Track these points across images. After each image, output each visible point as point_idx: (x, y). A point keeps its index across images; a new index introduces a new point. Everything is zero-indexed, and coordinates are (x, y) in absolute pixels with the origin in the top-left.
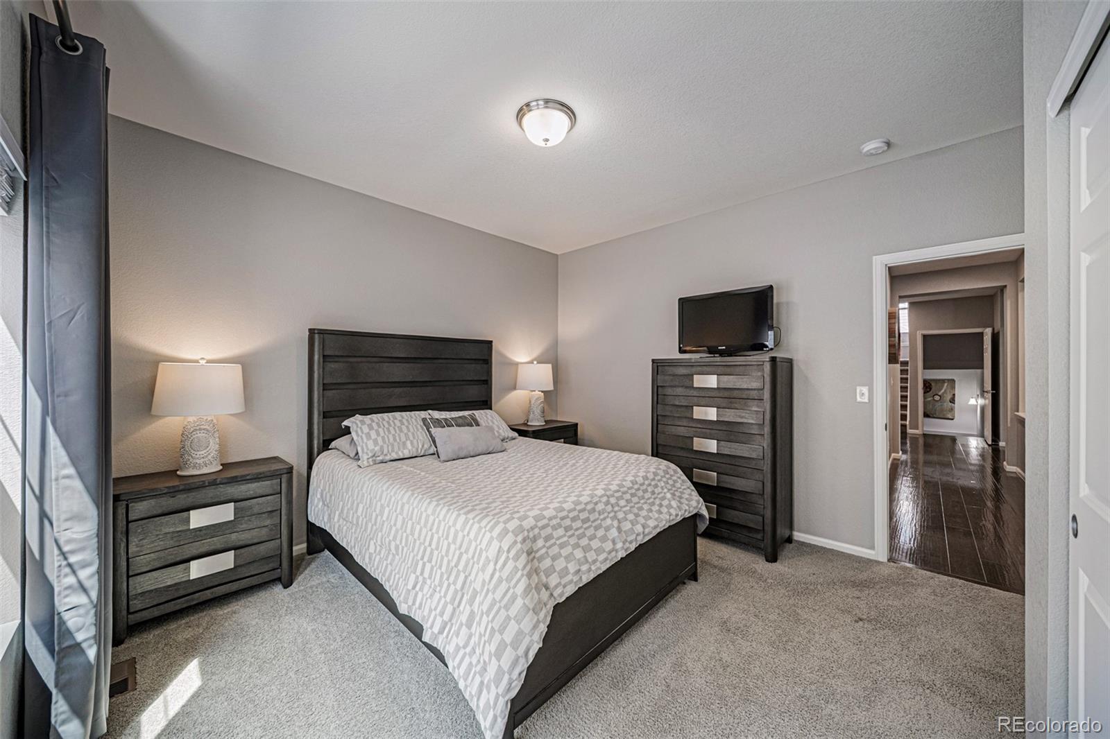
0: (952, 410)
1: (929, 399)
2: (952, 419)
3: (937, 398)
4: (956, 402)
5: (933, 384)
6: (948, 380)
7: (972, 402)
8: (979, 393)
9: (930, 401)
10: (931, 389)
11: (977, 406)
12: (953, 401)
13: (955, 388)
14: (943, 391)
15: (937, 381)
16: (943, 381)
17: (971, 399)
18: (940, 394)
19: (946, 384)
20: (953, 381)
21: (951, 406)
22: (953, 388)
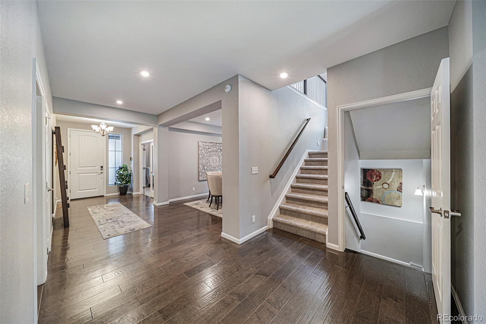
0: (399, 198)
1: (379, 187)
2: (400, 207)
3: (386, 186)
4: (403, 191)
5: (382, 173)
6: (396, 169)
7: (418, 192)
8: (424, 184)
9: (379, 189)
10: (380, 178)
11: (423, 196)
12: (400, 189)
13: (402, 177)
14: (391, 180)
15: (386, 170)
16: (391, 170)
17: (417, 190)
18: (388, 182)
19: (394, 173)
20: (400, 170)
21: (399, 194)
22: (400, 177)
